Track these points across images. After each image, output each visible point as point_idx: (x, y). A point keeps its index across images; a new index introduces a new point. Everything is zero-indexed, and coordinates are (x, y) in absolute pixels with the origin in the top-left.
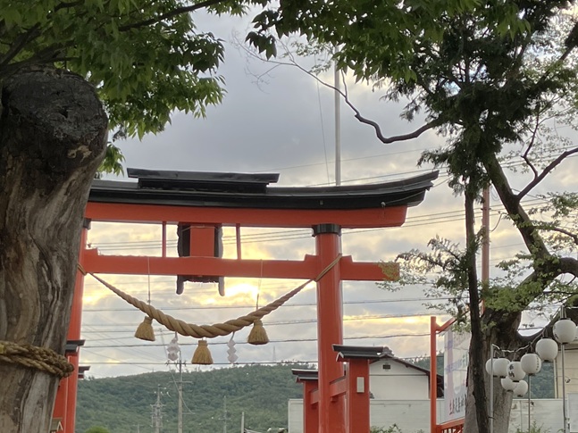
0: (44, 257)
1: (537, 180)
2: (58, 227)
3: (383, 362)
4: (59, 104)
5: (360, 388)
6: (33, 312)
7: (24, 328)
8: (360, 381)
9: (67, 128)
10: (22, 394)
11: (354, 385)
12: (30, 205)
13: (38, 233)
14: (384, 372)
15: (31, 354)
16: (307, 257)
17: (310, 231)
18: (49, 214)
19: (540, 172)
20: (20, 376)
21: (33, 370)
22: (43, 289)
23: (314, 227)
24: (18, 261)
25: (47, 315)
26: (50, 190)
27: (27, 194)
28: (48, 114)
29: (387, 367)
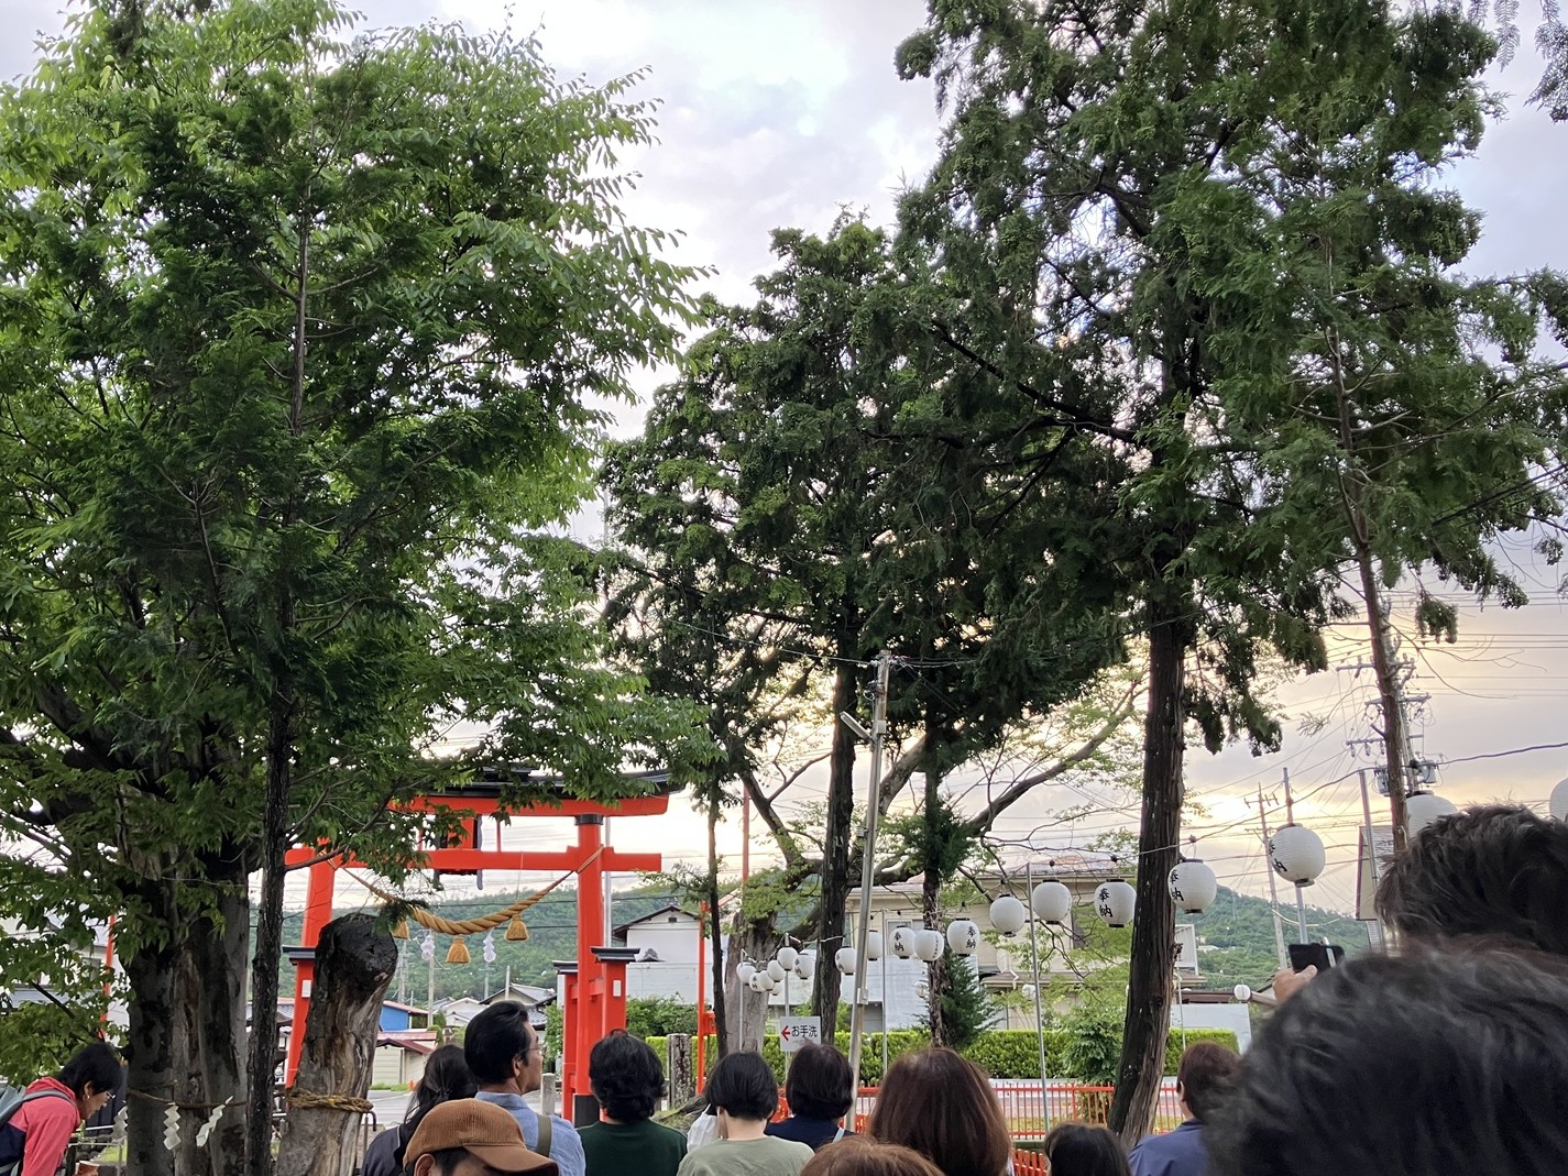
0: (358, 1042)
1: (787, 785)
2: (367, 1022)
3: (669, 915)
4: (368, 945)
5: (617, 992)
6: (351, 1076)
7: (345, 1086)
8: (617, 984)
9: (373, 963)
10: (343, 1127)
11: (610, 988)
12: (350, 1011)
13: (355, 1028)
14: (670, 926)
15: (350, 1103)
16: (569, 848)
17: (572, 819)
18: (362, 1015)
19: (789, 775)
20: (343, 1115)
21: (350, 1112)
22: (357, 1061)
23: (577, 817)
24: (343, 1046)
25: (359, 1076)
26: (363, 1001)
27: (349, 1005)
28: (362, 952)
29: (673, 920)
